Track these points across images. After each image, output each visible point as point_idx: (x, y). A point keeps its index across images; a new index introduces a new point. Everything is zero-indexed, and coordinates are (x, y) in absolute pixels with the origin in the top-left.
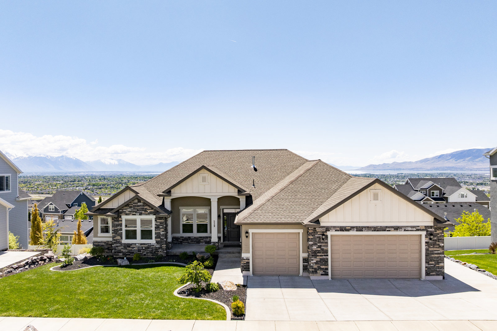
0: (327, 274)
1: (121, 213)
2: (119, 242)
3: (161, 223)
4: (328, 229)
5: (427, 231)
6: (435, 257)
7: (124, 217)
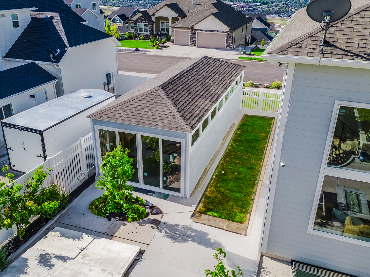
0: (195, 45)
1: (137, 22)
2: (137, 33)
3: (150, 26)
4: (196, 30)
5: (227, 33)
6: (229, 42)
7: (138, 23)
